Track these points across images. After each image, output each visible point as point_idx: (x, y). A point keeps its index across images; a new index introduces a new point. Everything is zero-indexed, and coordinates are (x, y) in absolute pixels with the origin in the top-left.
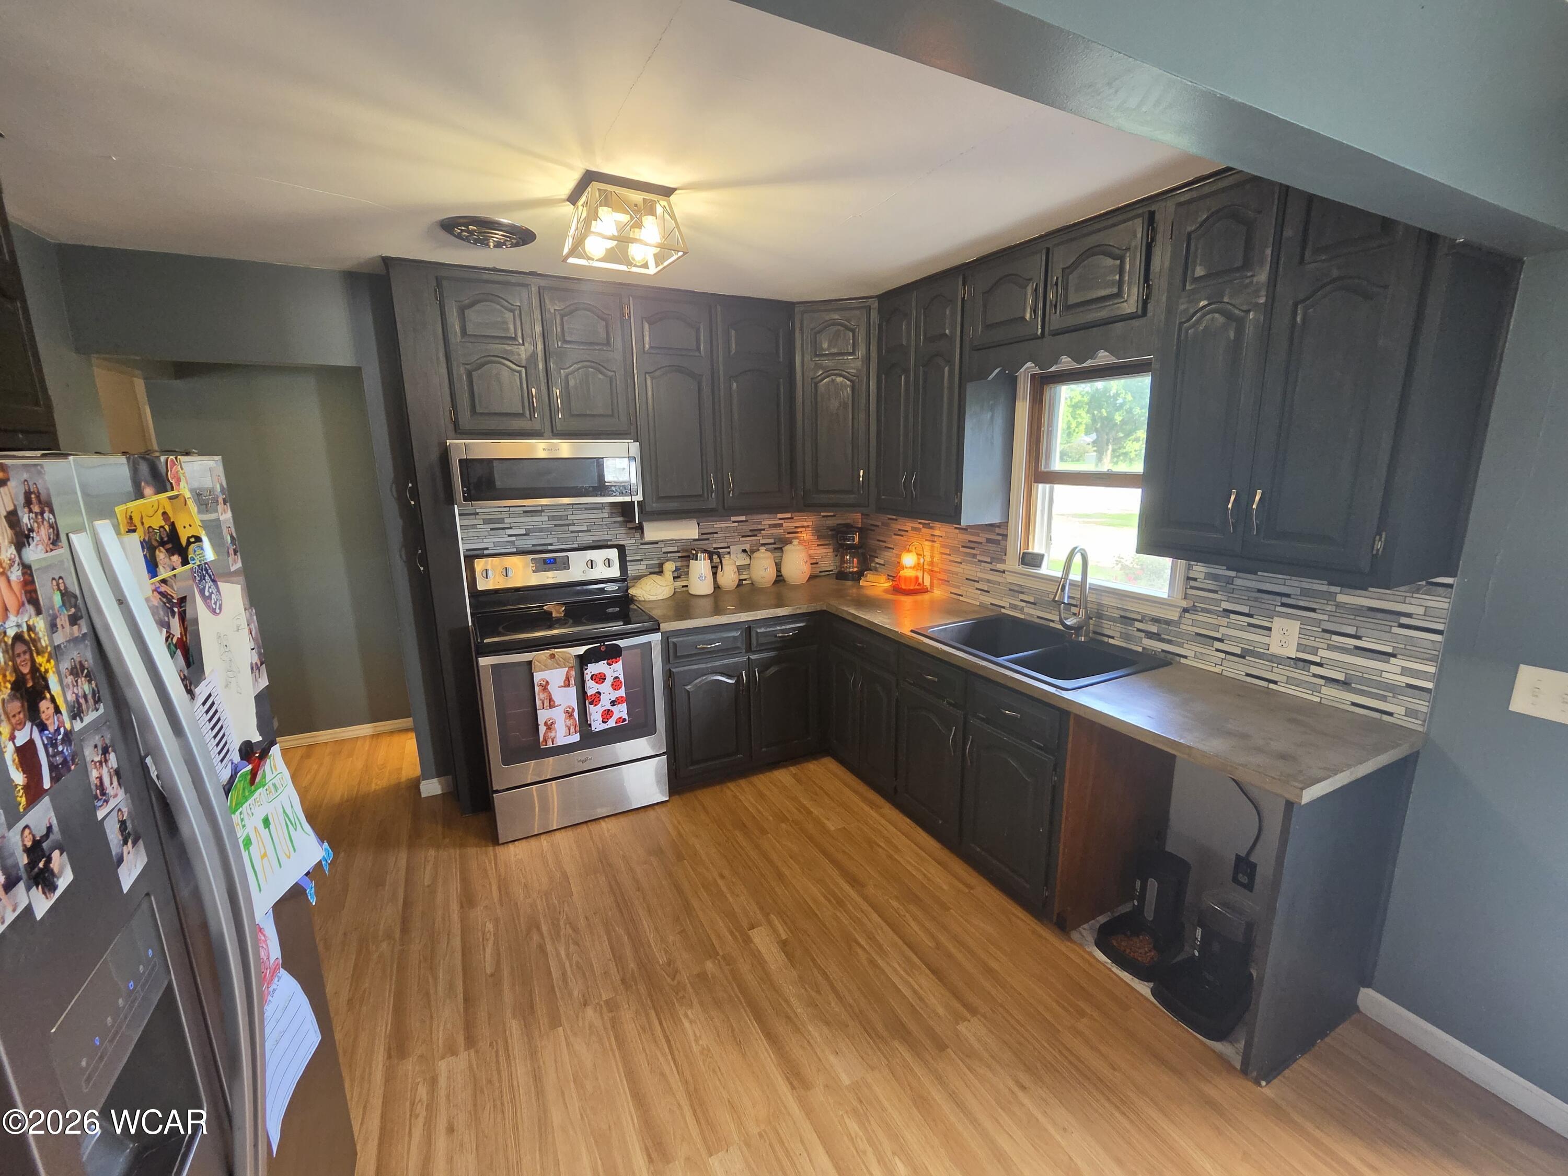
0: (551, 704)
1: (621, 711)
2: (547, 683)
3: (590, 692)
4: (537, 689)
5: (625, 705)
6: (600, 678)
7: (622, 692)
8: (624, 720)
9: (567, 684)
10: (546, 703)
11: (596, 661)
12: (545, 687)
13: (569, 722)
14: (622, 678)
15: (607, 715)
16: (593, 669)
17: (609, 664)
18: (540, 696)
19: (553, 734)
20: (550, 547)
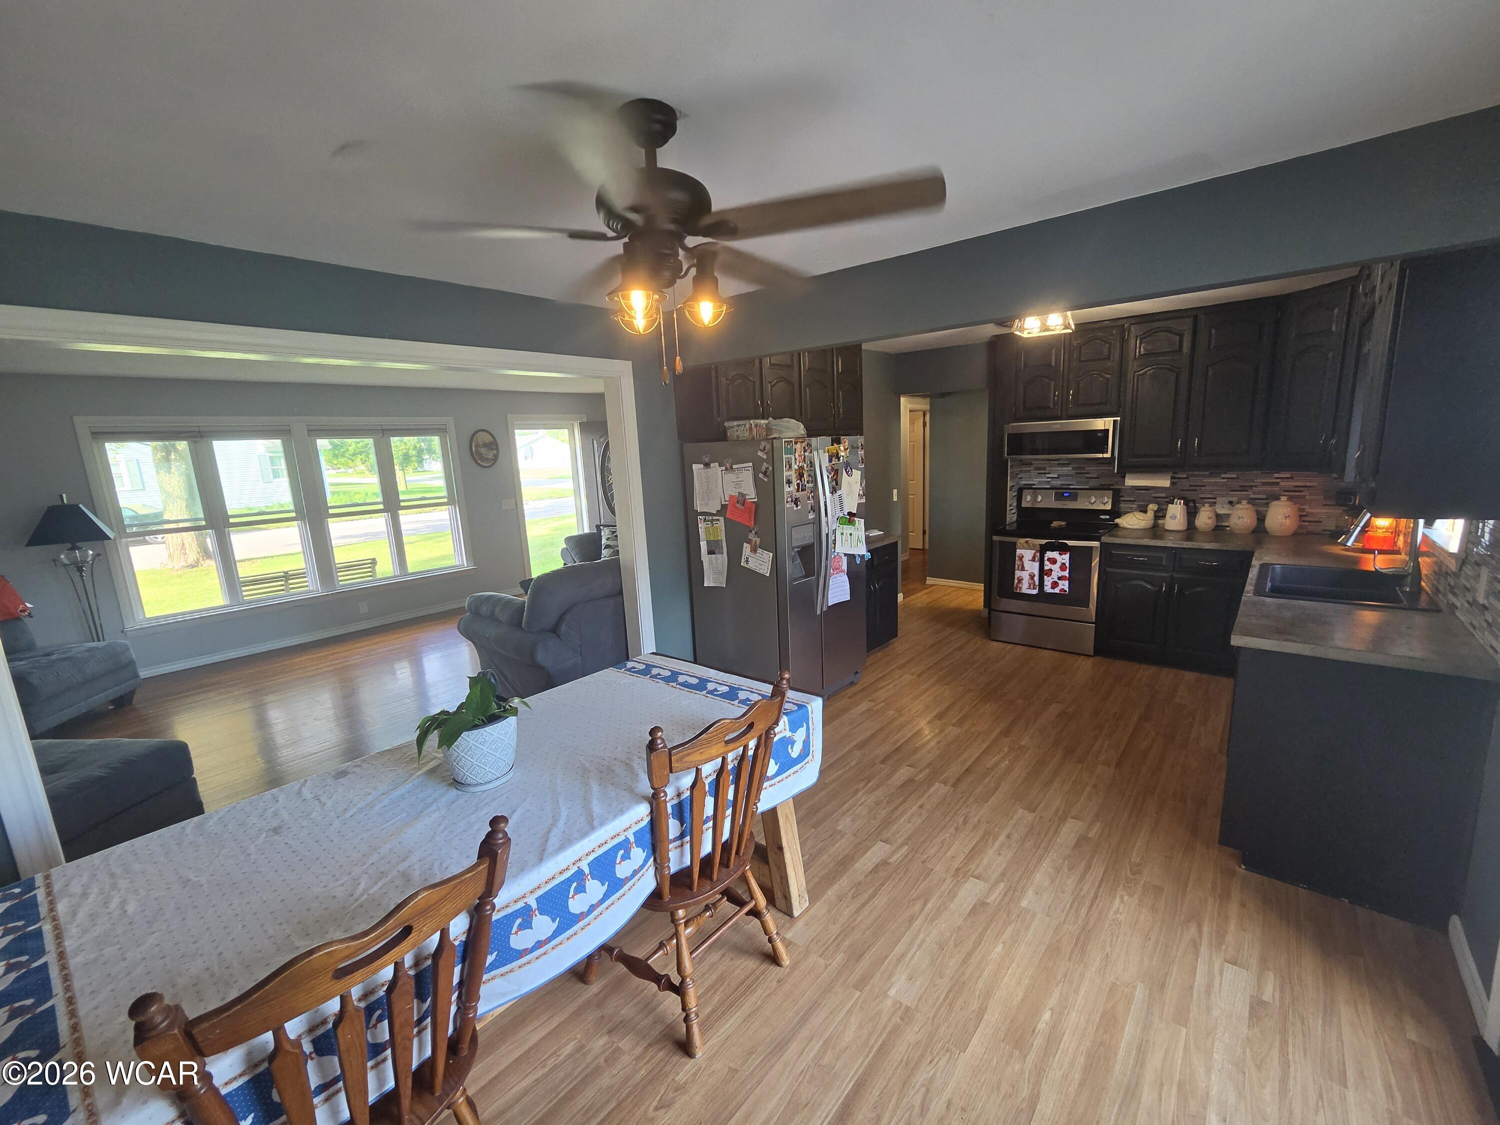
0: (1023, 569)
1: (1065, 585)
2: (1023, 557)
3: (1046, 568)
4: (1017, 558)
5: (1067, 582)
6: (1053, 561)
7: (1066, 574)
8: (1066, 591)
9: (1033, 560)
10: (1020, 568)
11: (1052, 551)
12: (1021, 558)
13: (1030, 582)
14: (1067, 565)
15: (1055, 585)
16: (1049, 554)
17: (1060, 554)
18: (1018, 562)
19: (1020, 585)
20: (1071, 487)
